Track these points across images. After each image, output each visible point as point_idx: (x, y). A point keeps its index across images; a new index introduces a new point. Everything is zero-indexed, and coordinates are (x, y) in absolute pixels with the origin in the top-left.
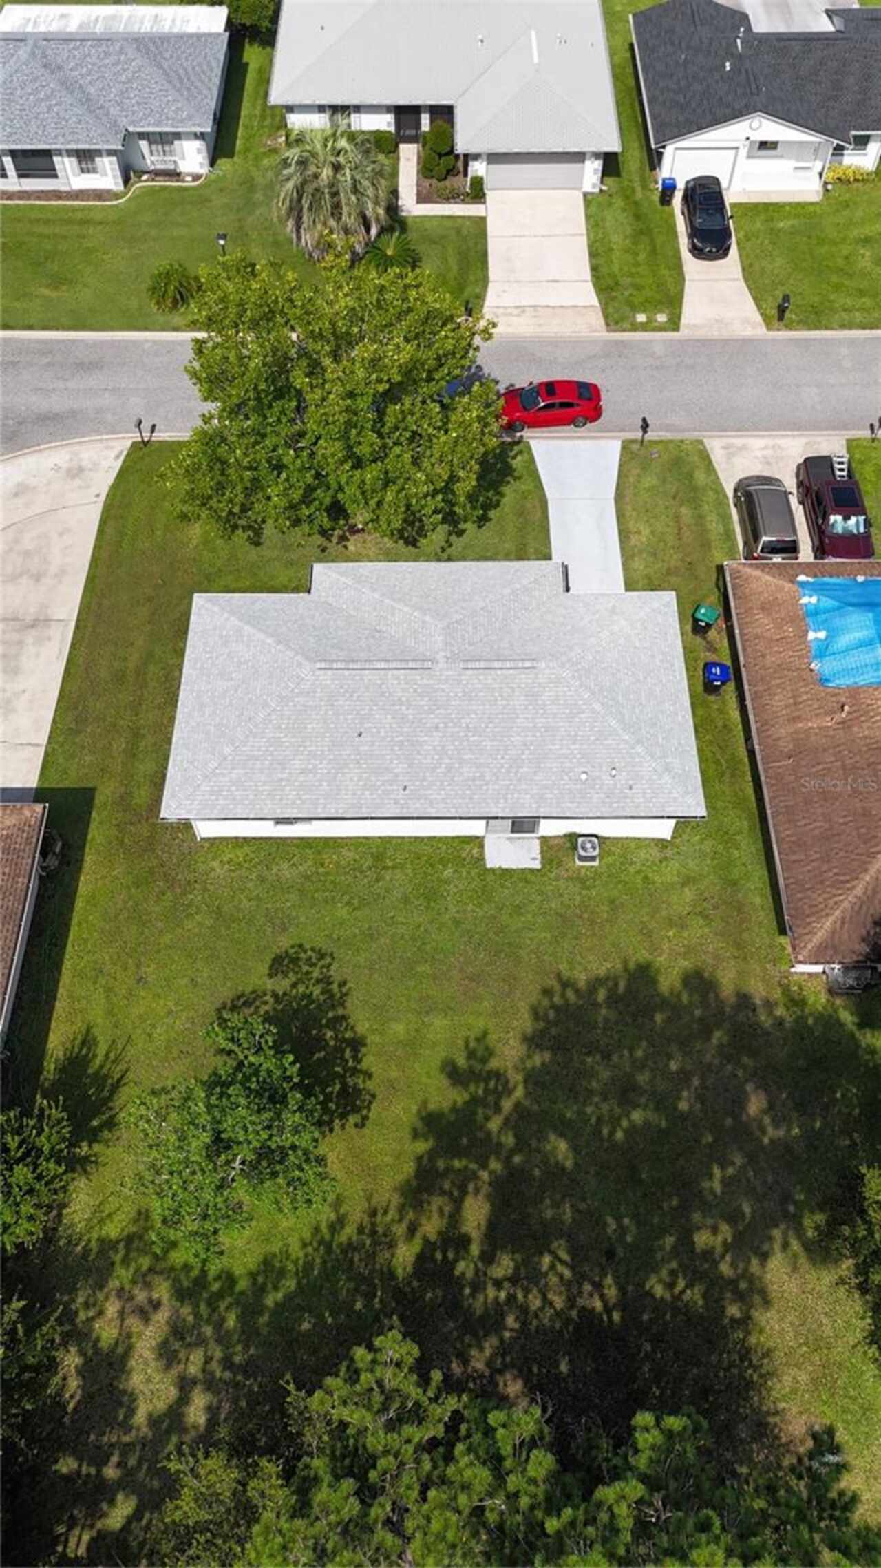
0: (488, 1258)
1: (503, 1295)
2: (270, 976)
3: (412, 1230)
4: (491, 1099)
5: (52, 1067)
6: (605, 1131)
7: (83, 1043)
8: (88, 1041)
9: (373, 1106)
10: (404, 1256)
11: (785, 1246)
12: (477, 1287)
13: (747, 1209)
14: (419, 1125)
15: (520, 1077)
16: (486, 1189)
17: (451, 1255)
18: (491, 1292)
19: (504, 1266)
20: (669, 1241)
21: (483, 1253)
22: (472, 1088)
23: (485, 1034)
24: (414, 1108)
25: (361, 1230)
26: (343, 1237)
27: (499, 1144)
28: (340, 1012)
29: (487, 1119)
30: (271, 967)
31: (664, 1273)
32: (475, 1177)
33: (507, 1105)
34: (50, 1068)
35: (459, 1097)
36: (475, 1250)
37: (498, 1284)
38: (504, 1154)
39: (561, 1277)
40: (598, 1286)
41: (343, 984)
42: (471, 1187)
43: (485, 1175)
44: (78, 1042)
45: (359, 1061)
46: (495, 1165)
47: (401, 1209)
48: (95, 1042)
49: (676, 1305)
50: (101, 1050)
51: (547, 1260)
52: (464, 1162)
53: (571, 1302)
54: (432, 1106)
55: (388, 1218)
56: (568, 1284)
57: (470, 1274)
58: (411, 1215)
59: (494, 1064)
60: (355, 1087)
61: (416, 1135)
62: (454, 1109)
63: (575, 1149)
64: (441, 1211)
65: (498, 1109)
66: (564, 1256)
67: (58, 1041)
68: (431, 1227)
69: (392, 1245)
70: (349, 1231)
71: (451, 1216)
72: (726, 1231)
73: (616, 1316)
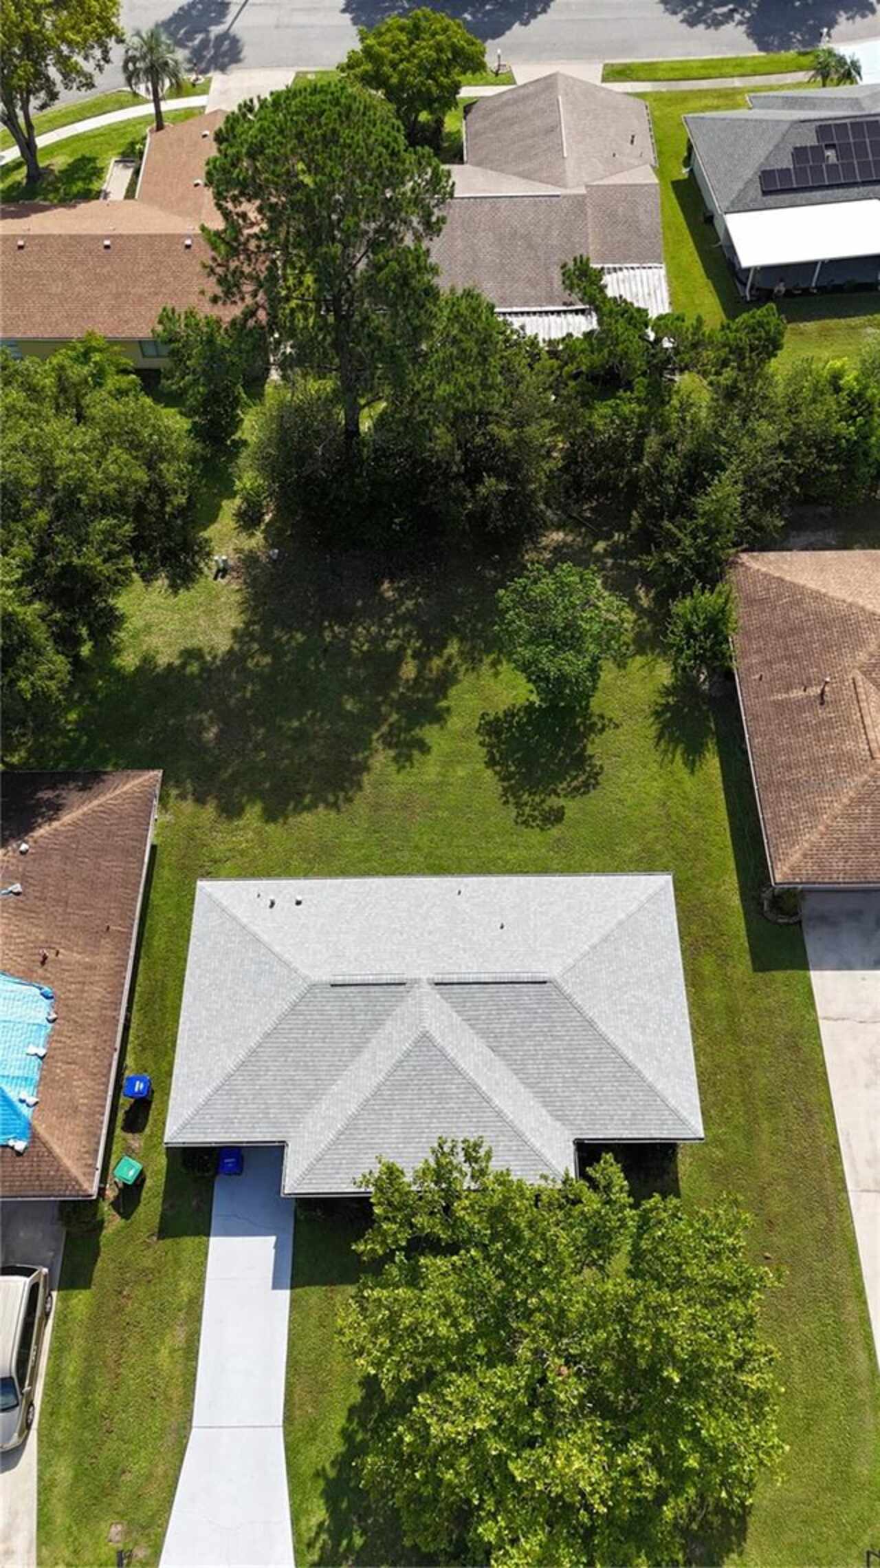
0: (401, 649)
1: (393, 631)
2: (563, 807)
3: (449, 661)
4: (396, 731)
5: (710, 746)
6: (319, 714)
7: (694, 762)
8: (691, 766)
9: (477, 725)
10: (453, 648)
11: (215, 657)
12: (408, 636)
13: (234, 676)
14: (445, 715)
15: (374, 744)
16: (401, 683)
17: (425, 649)
18: (400, 632)
19: (391, 645)
20: (288, 659)
21: (405, 649)
22: (409, 737)
23: (398, 771)
24: (449, 724)
25: (481, 661)
26: (493, 656)
27: (391, 706)
28: (506, 784)
29: (398, 721)
30: (563, 814)
31: (293, 644)
32: (408, 689)
33: (385, 729)
34: (711, 745)
35: (417, 732)
36: (409, 652)
37: (396, 636)
38: (389, 701)
39: (357, 640)
40: (335, 636)
41: (506, 802)
42: (411, 683)
43: (401, 690)
44: (698, 764)
45: (488, 752)
46: (394, 695)
47: (456, 670)
48: (685, 764)
49: (289, 628)
50: (678, 758)
51: (365, 648)
52: (415, 696)
53: (353, 629)
54: (436, 727)
55: (464, 667)
56: (353, 637)
57: (412, 641)
58: (450, 668)
59: (392, 753)
60: (490, 737)
61: (448, 709)
62: (422, 725)
63: (340, 705)
64: (431, 670)
65: (391, 725)
66: (355, 651)
67: (712, 764)
68: (436, 663)
69: (461, 653)
70: (488, 660)
71: (424, 668)
72: (250, 664)
73: (326, 624)
